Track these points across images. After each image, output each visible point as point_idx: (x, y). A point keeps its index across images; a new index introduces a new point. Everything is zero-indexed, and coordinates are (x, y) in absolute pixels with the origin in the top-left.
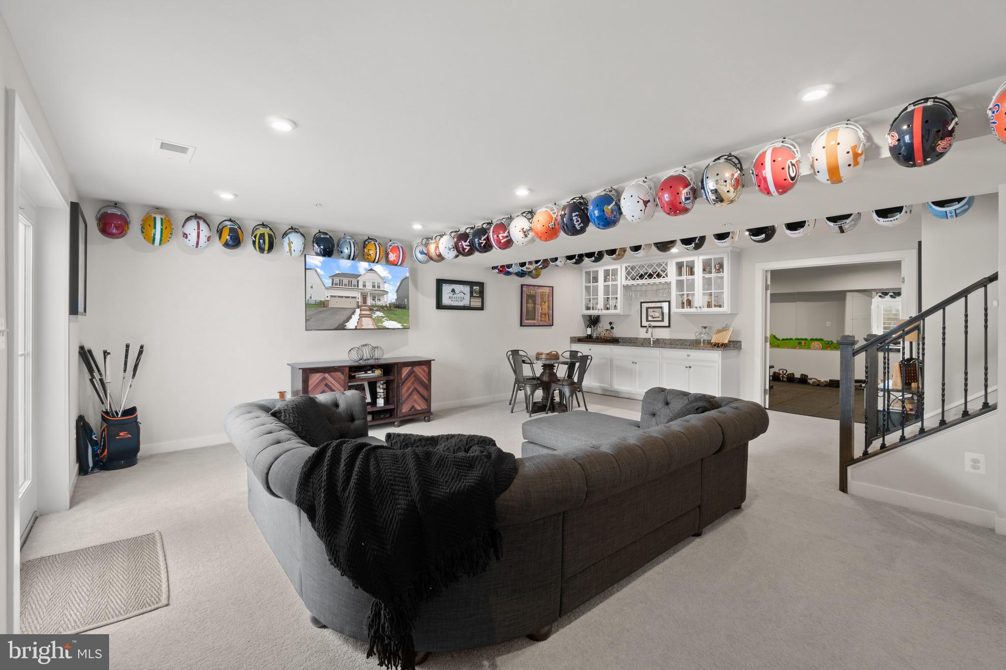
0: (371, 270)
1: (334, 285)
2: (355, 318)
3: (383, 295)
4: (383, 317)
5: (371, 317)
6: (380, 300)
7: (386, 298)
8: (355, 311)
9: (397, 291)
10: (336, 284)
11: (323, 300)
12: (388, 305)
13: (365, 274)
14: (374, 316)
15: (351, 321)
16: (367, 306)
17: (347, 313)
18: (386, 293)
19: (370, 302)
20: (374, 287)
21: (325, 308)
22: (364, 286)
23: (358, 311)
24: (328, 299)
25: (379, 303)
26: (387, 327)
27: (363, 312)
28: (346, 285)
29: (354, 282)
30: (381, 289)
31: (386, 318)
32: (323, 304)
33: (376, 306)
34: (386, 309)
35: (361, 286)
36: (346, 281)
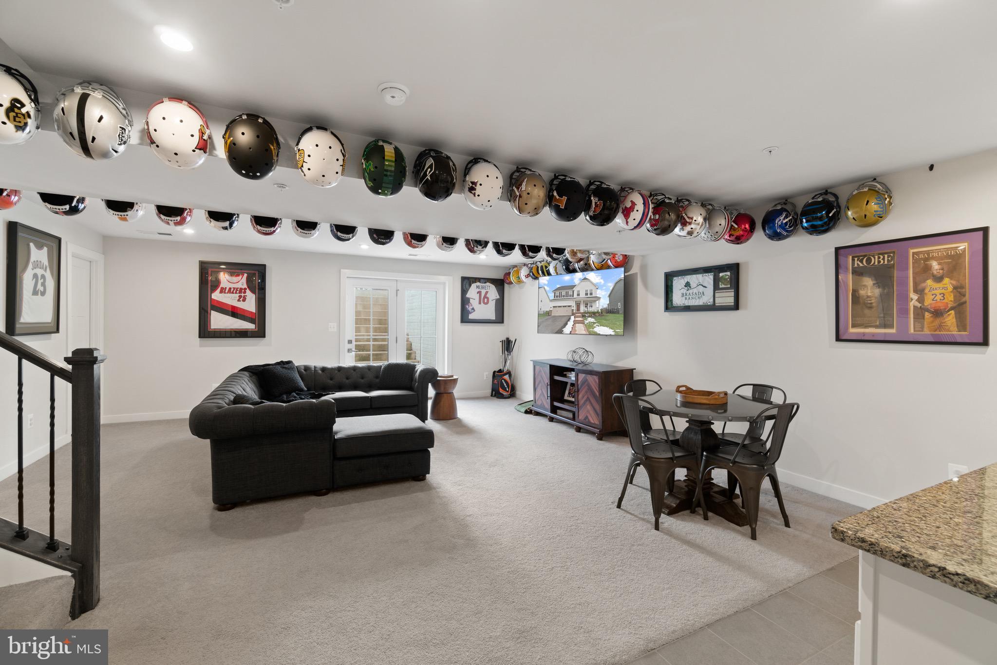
0: (585, 279)
1: (557, 298)
2: (570, 324)
3: (595, 301)
4: (594, 323)
5: (583, 323)
6: (592, 306)
7: (597, 304)
8: (570, 318)
9: (609, 296)
10: (557, 297)
11: (548, 310)
12: (600, 311)
13: (579, 284)
14: (586, 322)
15: (567, 326)
16: (581, 313)
17: (564, 320)
18: (599, 298)
19: (583, 309)
20: (587, 294)
21: (549, 317)
22: (578, 295)
23: (572, 318)
24: (552, 309)
25: (591, 309)
26: (598, 332)
27: (577, 319)
28: (564, 296)
29: (570, 293)
30: (593, 295)
31: (597, 324)
32: (548, 313)
33: (588, 313)
34: (597, 315)
35: (575, 295)
36: (564, 293)
